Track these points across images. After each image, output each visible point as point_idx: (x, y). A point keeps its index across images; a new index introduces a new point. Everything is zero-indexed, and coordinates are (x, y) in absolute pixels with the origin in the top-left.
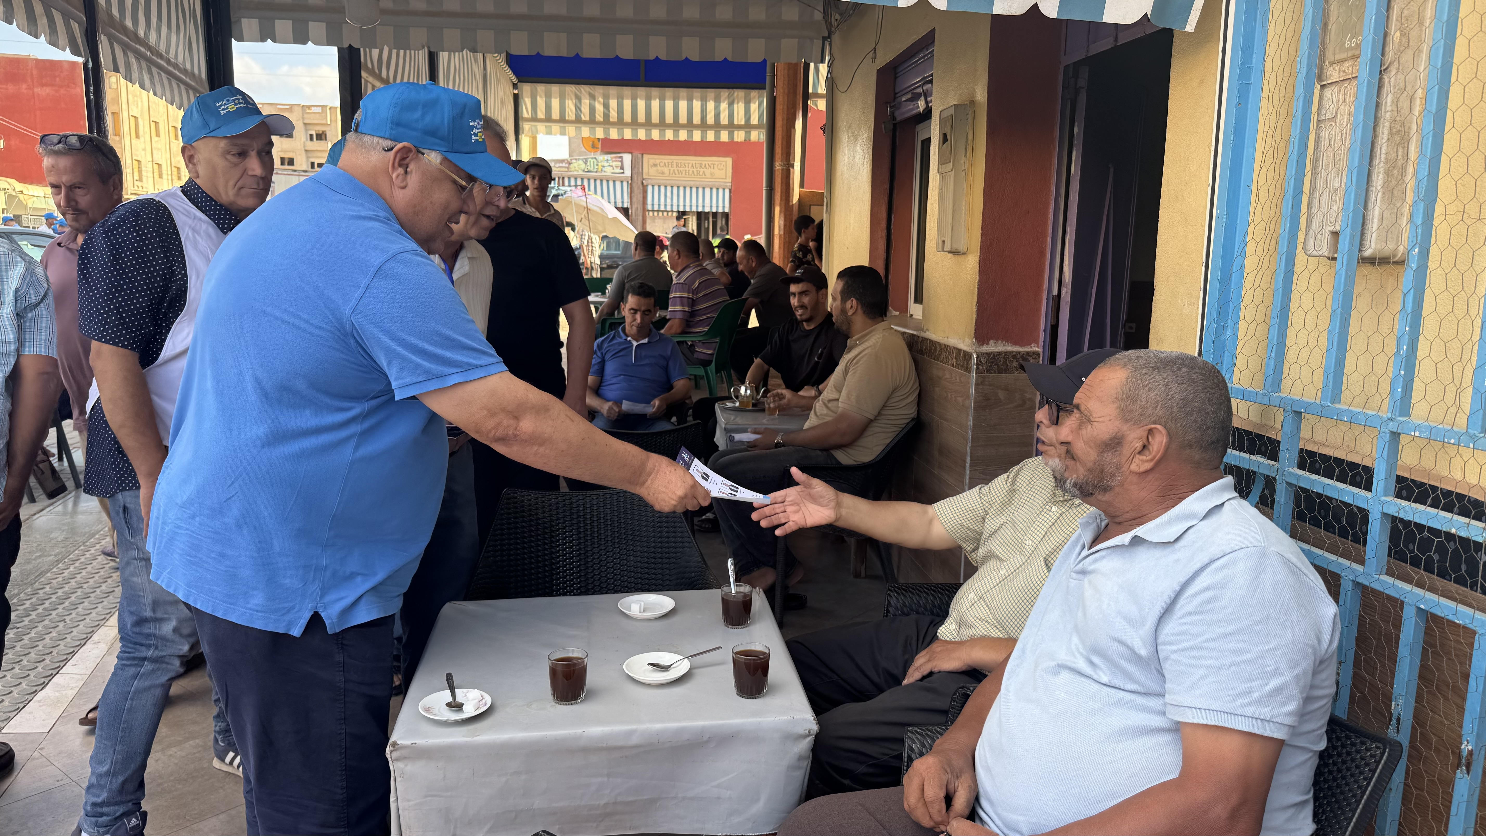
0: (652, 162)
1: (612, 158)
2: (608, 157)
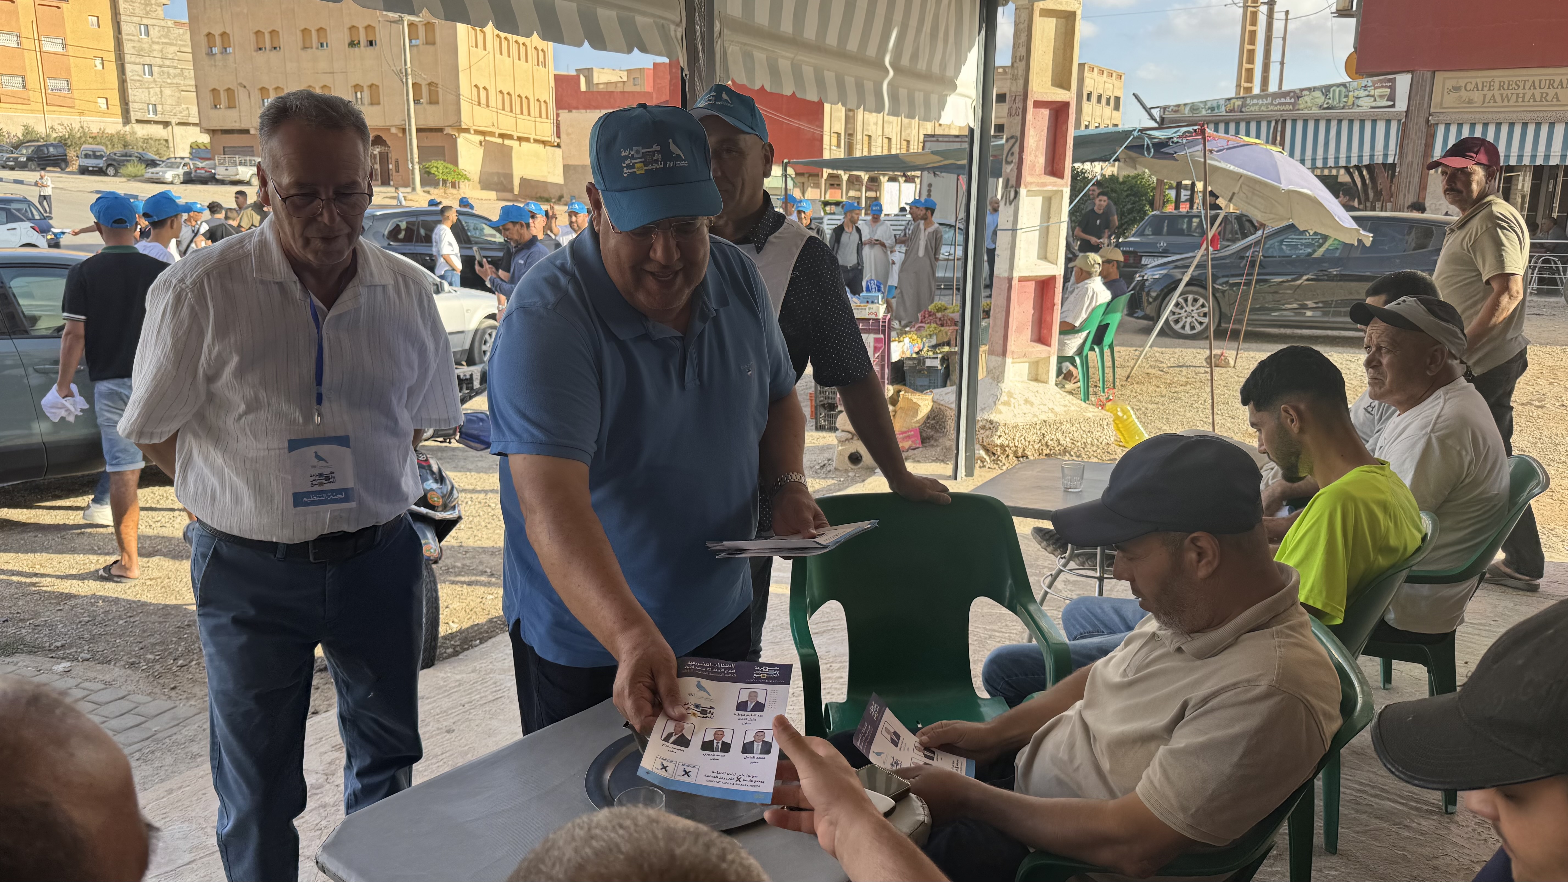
0: (1450, 84)
1: (1374, 83)
2: (1369, 81)
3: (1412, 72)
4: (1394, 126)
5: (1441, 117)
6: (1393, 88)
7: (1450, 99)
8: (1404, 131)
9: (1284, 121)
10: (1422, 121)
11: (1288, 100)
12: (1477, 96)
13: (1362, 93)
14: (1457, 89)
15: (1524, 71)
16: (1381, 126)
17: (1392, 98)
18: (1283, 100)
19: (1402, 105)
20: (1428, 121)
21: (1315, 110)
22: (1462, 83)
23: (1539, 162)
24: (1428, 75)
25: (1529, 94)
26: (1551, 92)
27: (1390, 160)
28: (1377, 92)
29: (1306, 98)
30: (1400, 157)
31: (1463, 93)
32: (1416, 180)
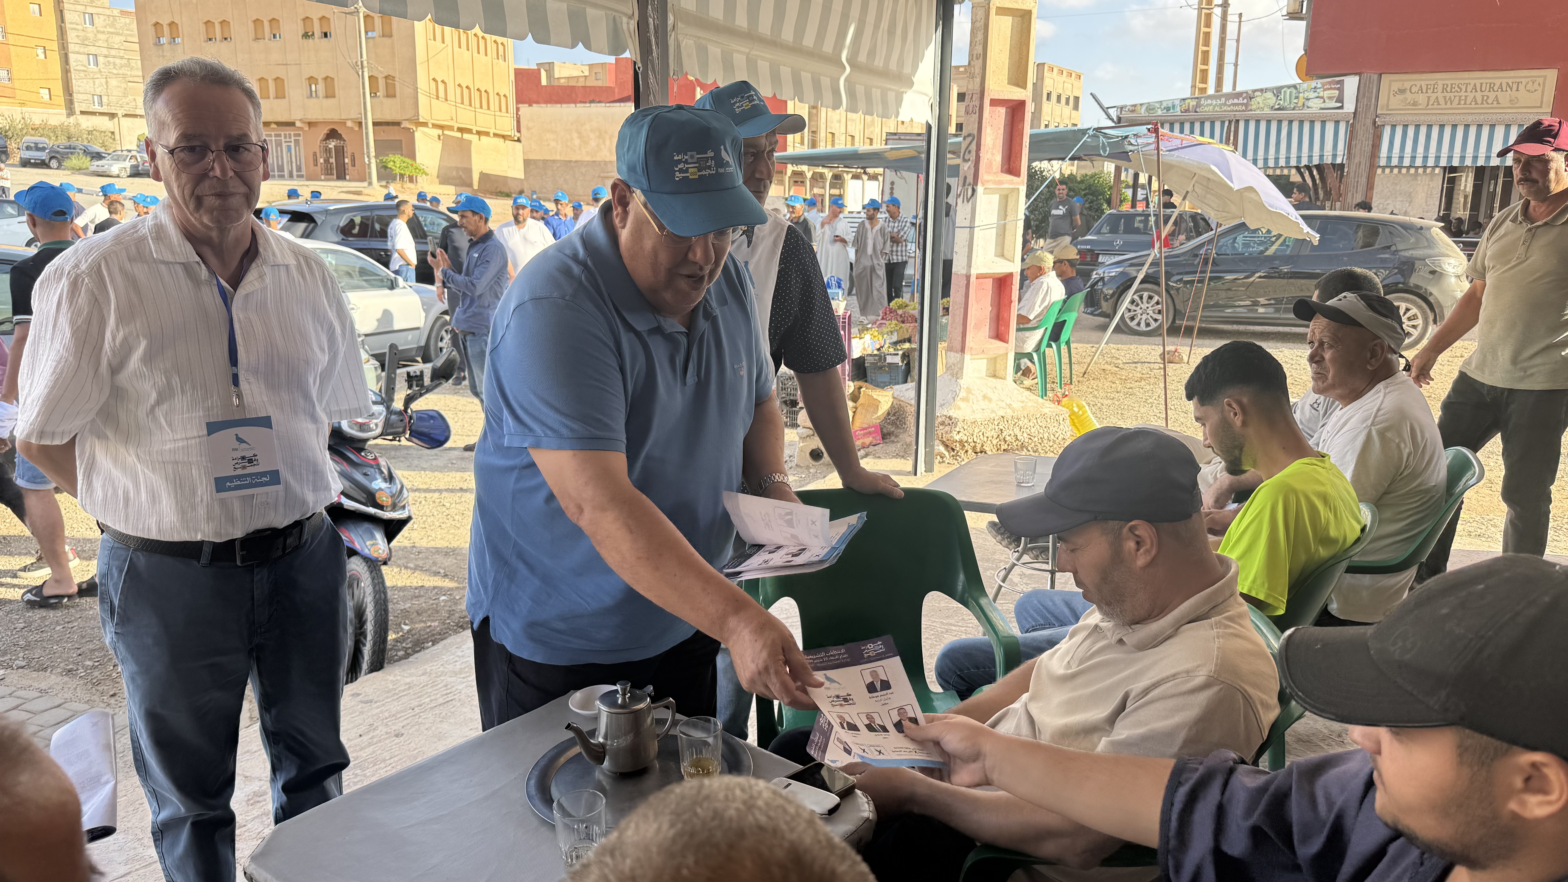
0: (1395, 86)
1: (1323, 85)
2: (1318, 83)
3: (1360, 74)
4: (1342, 127)
5: (1388, 119)
6: (1341, 90)
7: (1396, 102)
8: (1351, 132)
9: (1237, 121)
10: (1369, 122)
11: (1241, 101)
12: (1421, 99)
13: (1312, 95)
14: (1402, 91)
15: (1466, 75)
16: (1330, 127)
17: (1340, 99)
18: (1236, 101)
19: (1350, 106)
20: (1375, 122)
21: (1267, 111)
22: (1407, 85)
23: (1480, 163)
24: (1376, 77)
25: (1471, 96)
26: (1492, 95)
27: (1339, 161)
28: (1327, 94)
29: (1258, 99)
30: (1349, 158)
31: (1408, 94)
32: (1363, 180)
